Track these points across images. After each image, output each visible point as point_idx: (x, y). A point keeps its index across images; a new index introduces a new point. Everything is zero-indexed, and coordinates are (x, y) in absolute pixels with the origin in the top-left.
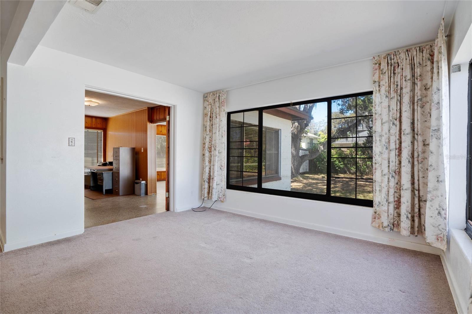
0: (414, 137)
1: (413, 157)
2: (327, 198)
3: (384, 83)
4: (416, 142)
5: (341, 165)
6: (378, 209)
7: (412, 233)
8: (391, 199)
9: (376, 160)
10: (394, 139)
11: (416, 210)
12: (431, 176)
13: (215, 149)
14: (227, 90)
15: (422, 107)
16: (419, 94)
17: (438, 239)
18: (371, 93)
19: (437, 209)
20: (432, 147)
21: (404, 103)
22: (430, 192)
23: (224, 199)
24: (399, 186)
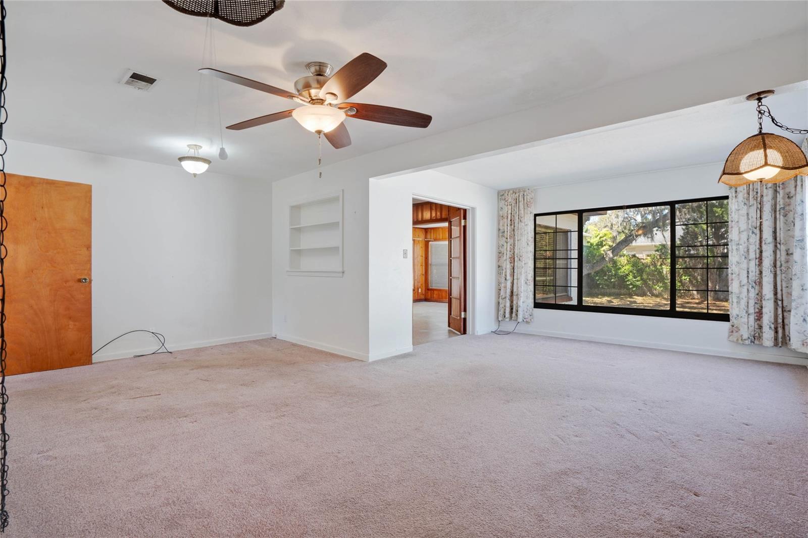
0: (776, 246)
1: (775, 266)
2: (672, 313)
3: (742, 190)
4: (778, 252)
5: (638, 281)
6: (735, 322)
7: (776, 344)
8: (751, 310)
9: (732, 270)
10: (754, 248)
11: (780, 321)
12: (795, 284)
13: (520, 260)
14: (535, 188)
15: (785, 216)
16: (781, 203)
17: (803, 345)
18: (727, 198)
19: (802, 316)
20: (796, 256)
21: (765, 211)
22: (794, 300)
23: (531, 320)
24: (760, 296)
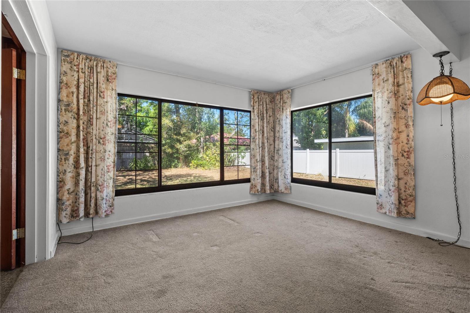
2: (222, 182)
3: (256, 108)
6: (254, 182)
9: (251, 153)
12: (281, 160)
17: (285, 189)
19: (284, 175)
22: (280, 168)
23: (111, 212)
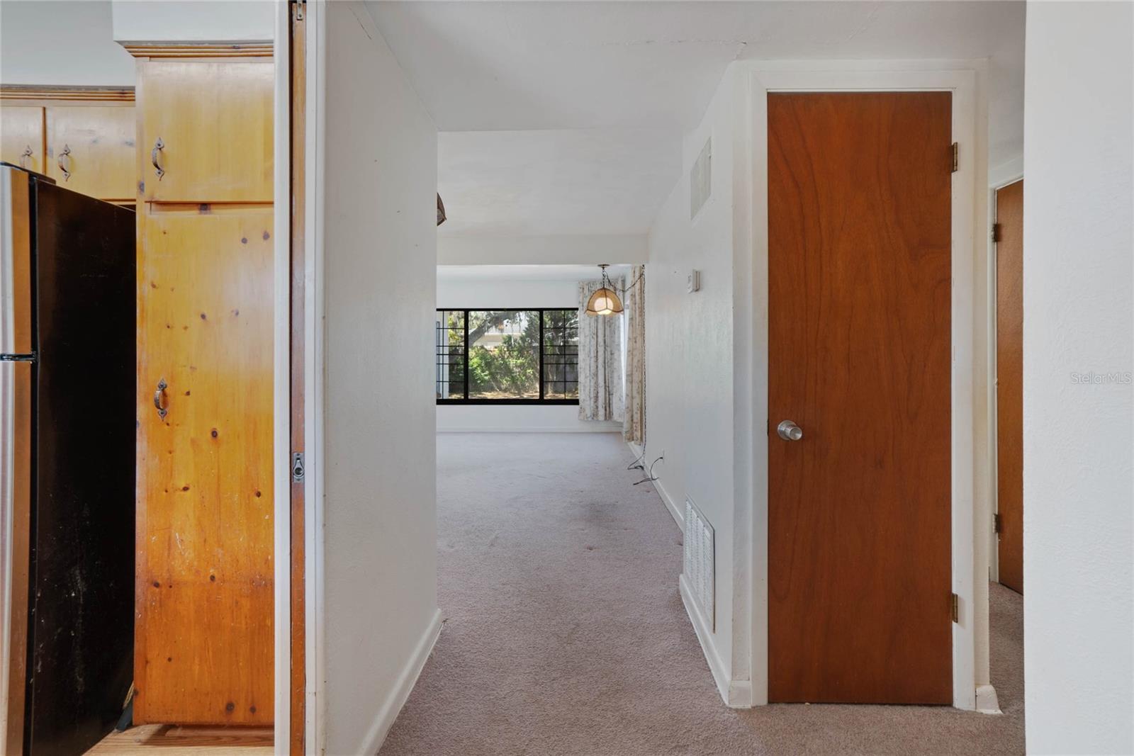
0: (605, 348)
1: (605, 363)
2: (541, 401)
4: (606, 352)
5: (486, 375)
6: (582, 405)
7: (606, 419)
8: (592, 396)
9: (580, 365)
10: (593, 349)
11: (607, 402)
12: (615, 375)
15: (610, 327)
17: (620, 417)
18: (577, 309)
20: (616, 356)
21: (599, 322)
22: (615, 387)
24: (596, 383)
